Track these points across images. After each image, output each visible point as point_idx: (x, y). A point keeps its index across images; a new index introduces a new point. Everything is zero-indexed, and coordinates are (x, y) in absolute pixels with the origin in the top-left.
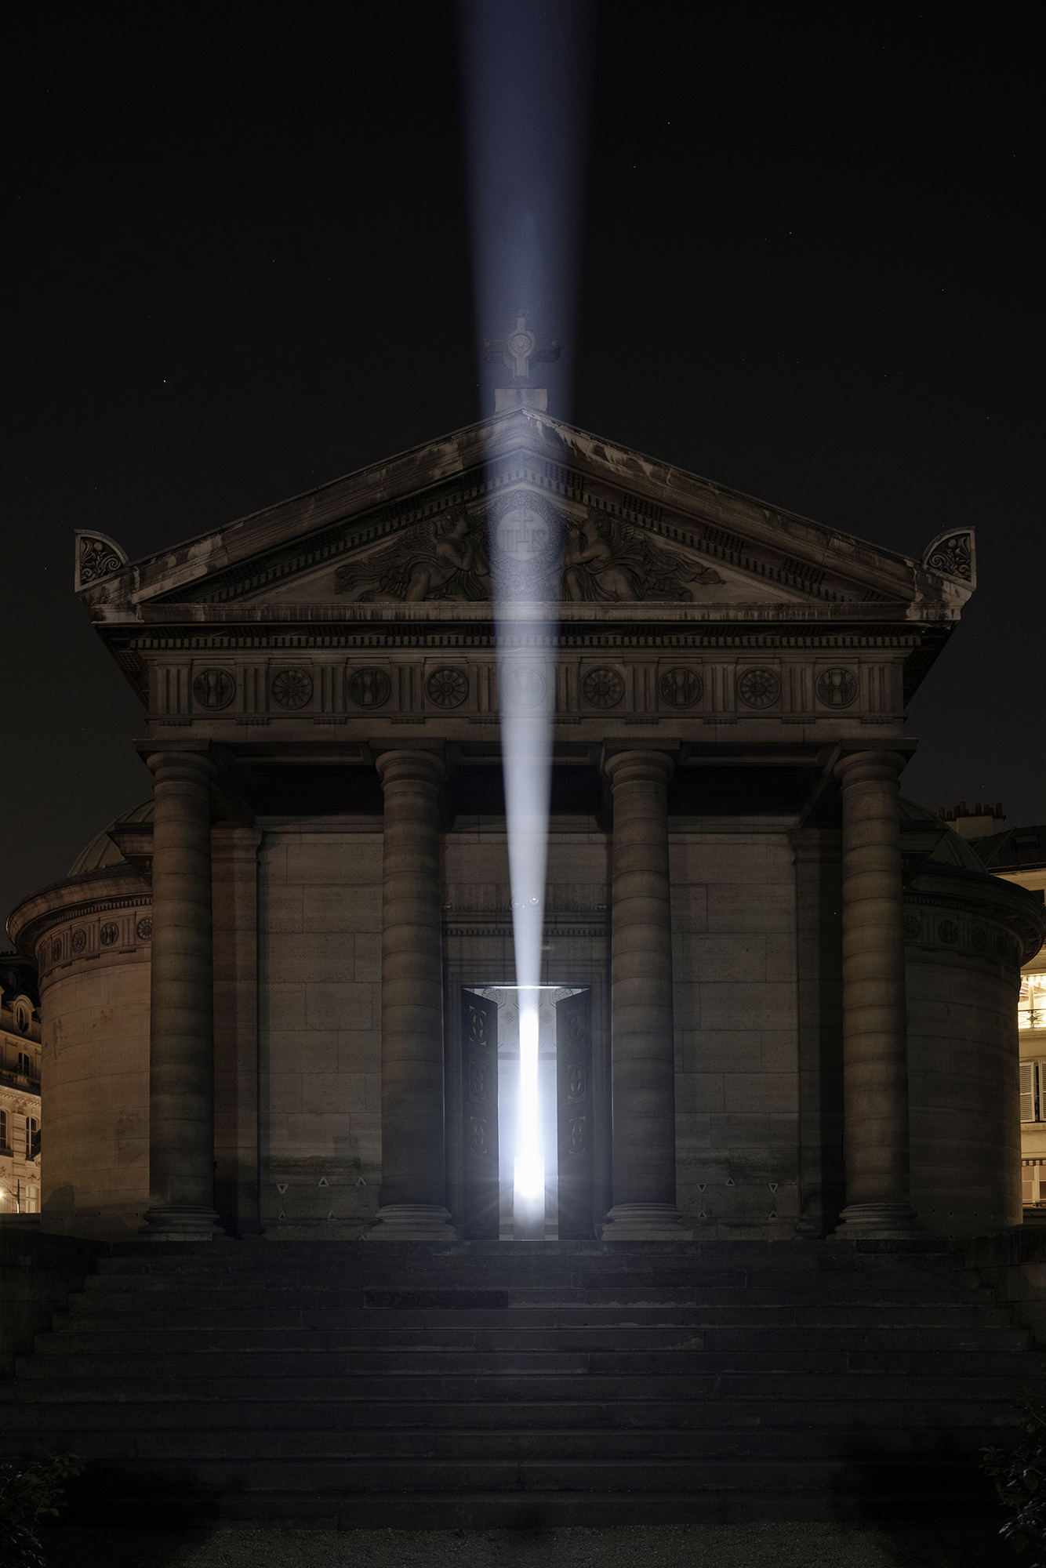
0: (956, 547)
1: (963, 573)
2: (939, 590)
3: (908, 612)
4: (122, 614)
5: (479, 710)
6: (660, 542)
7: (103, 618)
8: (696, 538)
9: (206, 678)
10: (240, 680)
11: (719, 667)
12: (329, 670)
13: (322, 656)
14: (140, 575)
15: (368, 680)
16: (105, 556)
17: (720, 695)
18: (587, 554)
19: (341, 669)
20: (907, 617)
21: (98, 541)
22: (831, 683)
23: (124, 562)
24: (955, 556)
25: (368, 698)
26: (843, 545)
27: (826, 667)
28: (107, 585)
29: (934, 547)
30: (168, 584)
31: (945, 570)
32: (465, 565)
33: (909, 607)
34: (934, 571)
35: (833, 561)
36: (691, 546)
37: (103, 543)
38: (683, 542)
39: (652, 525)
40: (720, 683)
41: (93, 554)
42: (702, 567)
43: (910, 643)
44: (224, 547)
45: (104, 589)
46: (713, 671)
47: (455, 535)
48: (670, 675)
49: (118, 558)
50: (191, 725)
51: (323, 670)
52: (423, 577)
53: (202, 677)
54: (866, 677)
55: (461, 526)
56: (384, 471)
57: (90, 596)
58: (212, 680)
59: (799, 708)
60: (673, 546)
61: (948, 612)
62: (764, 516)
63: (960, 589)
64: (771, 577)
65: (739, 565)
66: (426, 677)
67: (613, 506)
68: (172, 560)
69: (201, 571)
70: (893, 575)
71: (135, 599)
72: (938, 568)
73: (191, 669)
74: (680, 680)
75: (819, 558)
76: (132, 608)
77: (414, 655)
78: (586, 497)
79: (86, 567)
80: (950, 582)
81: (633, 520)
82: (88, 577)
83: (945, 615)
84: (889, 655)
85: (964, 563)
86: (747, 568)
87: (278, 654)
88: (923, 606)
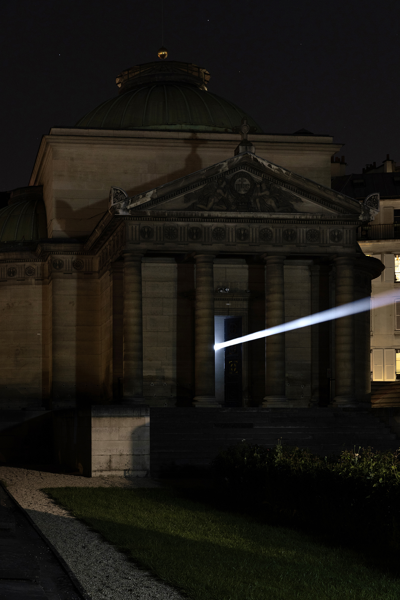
0: (374, 199)
1: (376, 207)
2: (369, 211)
3: (359, 217)
4: (124, 212)
5: (229, 242)
6: (284, 189)
7: (119, 213)
8: (295, 189)
9: (144, 229)
10: (155, 230)
11: (301, 229)
12: (183, 228)
13: (181, 223)
14: (131, 201)
15: (195, 231)
16: (120, 195)
17: (301, 238)
18: (263, 194)
19: (186, 228)
20: (359, 219)
21: (118, 190)
22: (335, 235)
23: (127, 197)
24: (374, 201)
25: (195, 237)
26: (341, 197)
27: (333, 229)
28: (121, 204)
29: (368, 199)
30: (139, 203)
31: (371, 206)
32: (225, 196)
33: (360, 216)
34: (367, 206)
35: (338, 201)
36: (294, 191)
37: (119, 190)
38: (292, 190)
39: (282, 184)
40: (301, 234)
41: (117, 194)
42: (296, 197)
43: (359, 224)
44: (157, 193)
45: (120, 205)
46: (300, 230)
47: (222, 186)
48: (286, 232)
49: (125, 195)
50: (139, 244)
51: (181, 228)
52: (213, 200)
53: (143, 229)
54: (345, 233)
55: (224, 183)
56: (206, 170)
57: (116, 207)
58: (146, 230)
59: (325, 242)
60: (288, 190)
61: (371, 217)
62: (318, 187)
63: (375, 211)
64: (318, 201)
65: (308, 197)
66: (212, 230)
67: (271, 178)
68: (141, 196)
69: (149, 199)
70: (355, 206)
71: (128, 207)
72: (369, 205)
73: (140, 226)
74: (290, 233)
75: (334, 200)
76: (128, 210)
77: (210, 224)
78: (262, 175)
79: (115, 198)
80: (372, 209)
81: (276, 183)
82: (115, 201)
83: (370, 218)
84: (352, 226)
85: (376, 204)
86: (311, 198)
87: (167, 223)
88: (364, 215)
